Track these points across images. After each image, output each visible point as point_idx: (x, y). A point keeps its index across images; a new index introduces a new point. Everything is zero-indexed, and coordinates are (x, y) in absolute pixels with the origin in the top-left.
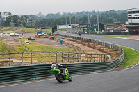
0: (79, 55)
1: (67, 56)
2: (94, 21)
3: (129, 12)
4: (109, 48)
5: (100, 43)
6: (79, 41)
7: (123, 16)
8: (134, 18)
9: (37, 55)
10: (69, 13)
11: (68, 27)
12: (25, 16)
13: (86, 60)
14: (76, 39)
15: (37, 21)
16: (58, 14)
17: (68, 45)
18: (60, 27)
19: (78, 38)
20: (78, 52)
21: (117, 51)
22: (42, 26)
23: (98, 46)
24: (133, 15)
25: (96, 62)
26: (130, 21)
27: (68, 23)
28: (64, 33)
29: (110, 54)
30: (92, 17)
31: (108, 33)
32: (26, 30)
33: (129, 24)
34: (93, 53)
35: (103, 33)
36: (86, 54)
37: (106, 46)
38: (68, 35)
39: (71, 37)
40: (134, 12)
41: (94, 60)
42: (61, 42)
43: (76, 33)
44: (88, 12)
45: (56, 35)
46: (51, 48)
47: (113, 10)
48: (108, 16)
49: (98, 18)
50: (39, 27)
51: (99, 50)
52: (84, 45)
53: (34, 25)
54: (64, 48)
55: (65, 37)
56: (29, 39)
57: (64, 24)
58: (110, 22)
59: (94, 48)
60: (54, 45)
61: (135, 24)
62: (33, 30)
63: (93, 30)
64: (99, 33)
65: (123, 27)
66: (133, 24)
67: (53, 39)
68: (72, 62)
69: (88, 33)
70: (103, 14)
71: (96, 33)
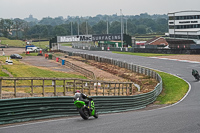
0: (91, 83)
1: (72, 86)
2: (115, 30)
3: (171, 18)
4: (138, 74)
5: (124, 66)
6: (92, 61)
7: (160, 24)
8: (178, 27)
9: (24, 83)
10: (77, 18)
11: (74, 39)
12: (7, 21)
13: (102, 92)
14: (88, 59)
15: (26, 29)
16: (59, 19)
17: (74, 67)
18: (63, 39)
19: (90, 58)
20: (89, 79)
21: (150, 78)
22: (34, 37)
23: (122, 71)
24: (177, 23)
25: (117, 95)
26: (171, 31)
27: (75, 33)
28: (69, 49)
29: (139, 83)
30: (113, 25)
31: (138, 50)
32: (8, 42)
33: (171, 36)
34: (112, 80)
35: (129, 50)
36: (102, 82)
37: (134, 69)
38: (74, 51)
39: (78, 55)
40: (178, 18)
41: (115, 93)
42: (64, 62)
43: (86, 49)
44: (106, 17)
45: (55, 51)
46: (47, 73)
47: (146, 14)
48: (138, 23)
49: (122, 27)
50: (29, 38)
51: (123, 76)
52: (99, 67)
53: (21, 36)
54: (67, 73)
55: (70, 54)
56: (13, 57)
57: (68, 34)
58: (141, 32)
59: (115, 73)
60: (52, 67)
61: (180, 36)
62: (19, 43)
63: (114, 45)
64: (124, 50)
65: (159, 40)
66: (177, 36)
67: (50, 57)
69: (106, 49)
70: (129, 20)
71: (119, 50)
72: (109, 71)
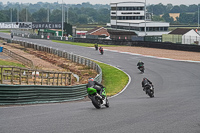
0: (29, 72)
1: (9, 74)
2: (56, 18)
3: (113, 8)
4: (78, 64)
5: (64, 56)
6: (31, 50)
7: (103, 15)
8: (120, 18)
10: (17, 4)
11: (13, 26)
13: (41, 82)
14: (27, 47)
17: (13, 55)
18: (1, 25)
19: (29, 46)
20: (27, 67)
21: (91, 68)
23: (61, 60)
24: (119, 13)
25: (55, 85)
26: (113, 22)
27: (14, 20)
28: (7, 35)
29: (78, 73)
30: (54, 13)
31: (78, 40)
33: (112, 26)
34: (51, 70)
35: (69, 40)
36: (40, 72)
37: (73, 59)
39: (17, 43)
40: (120, 9)
41: (52, 83)
42: (2, 49)
43: (26, 36)
44: (47, 4)
47: (88, 3)
48: (79, 12)
49: (63, 15)
51: (62, 66)
52: (38, 56)
54: (5, 60)
55: (9, 41)
58: (82, 22)
59: (54, 63)
61: (122, 27)
63: (54, 33)
64: (64, 40)
65: (101, 30)
66: (118, 27)
68: (17, 83)
69: (45, 38)
70: (71, 9)
71: (59, 39)
72: (48, 60)
